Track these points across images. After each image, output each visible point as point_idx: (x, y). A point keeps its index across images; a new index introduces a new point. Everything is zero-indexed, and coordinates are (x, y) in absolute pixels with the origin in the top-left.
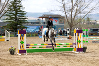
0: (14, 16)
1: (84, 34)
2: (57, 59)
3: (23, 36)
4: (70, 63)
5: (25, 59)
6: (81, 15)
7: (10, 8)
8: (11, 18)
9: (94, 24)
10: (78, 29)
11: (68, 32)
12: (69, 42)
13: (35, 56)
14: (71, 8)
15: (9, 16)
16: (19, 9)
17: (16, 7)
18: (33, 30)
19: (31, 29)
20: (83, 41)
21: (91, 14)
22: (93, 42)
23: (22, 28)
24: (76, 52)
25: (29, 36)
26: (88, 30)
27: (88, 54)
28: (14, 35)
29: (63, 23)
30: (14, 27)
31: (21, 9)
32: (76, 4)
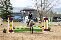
0: (6, 10)
1: (49, 20)
2: (32, 35)
3: (11, 22)
4: (40, 38)
5: (13, 36)
6: (47, 9)
7: (3, 5)
8: (4, 11)
9: (55, 14)
10: (45, 17)
11: (39, 19)
12: (40, 25)
13: (18, 34)
14: (41, 4)
15: (2, 9)
16: (9, 5)
17: (7, 4)
18: (17, 18)
19: (16, 17)
20: (49, 24)
21: (53, 8)
22: (55, 25)
23: (10, 17)
24: (44, 31)
25: (15, 22)
26: (51, 18)
27: (51, 33)
28: (5, 21)
29: (36, 14)
30: (6, 16)
31: (10, 5)
32: (44, 3)
